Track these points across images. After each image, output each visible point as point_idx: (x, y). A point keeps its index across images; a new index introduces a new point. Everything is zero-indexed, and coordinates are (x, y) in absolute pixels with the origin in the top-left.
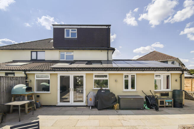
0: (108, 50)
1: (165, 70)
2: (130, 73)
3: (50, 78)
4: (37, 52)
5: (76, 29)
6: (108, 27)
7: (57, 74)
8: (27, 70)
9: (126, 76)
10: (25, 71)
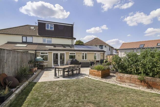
0: (72, 39)
1: (98, 52)
2: (85, 53)
3: (48, 54)
4: (26, 37)
5: (53, 25)
6: (72, 26)
7: (52, 52)
8: (37, 50)
9: (83, 54)
10: (36, 50)
